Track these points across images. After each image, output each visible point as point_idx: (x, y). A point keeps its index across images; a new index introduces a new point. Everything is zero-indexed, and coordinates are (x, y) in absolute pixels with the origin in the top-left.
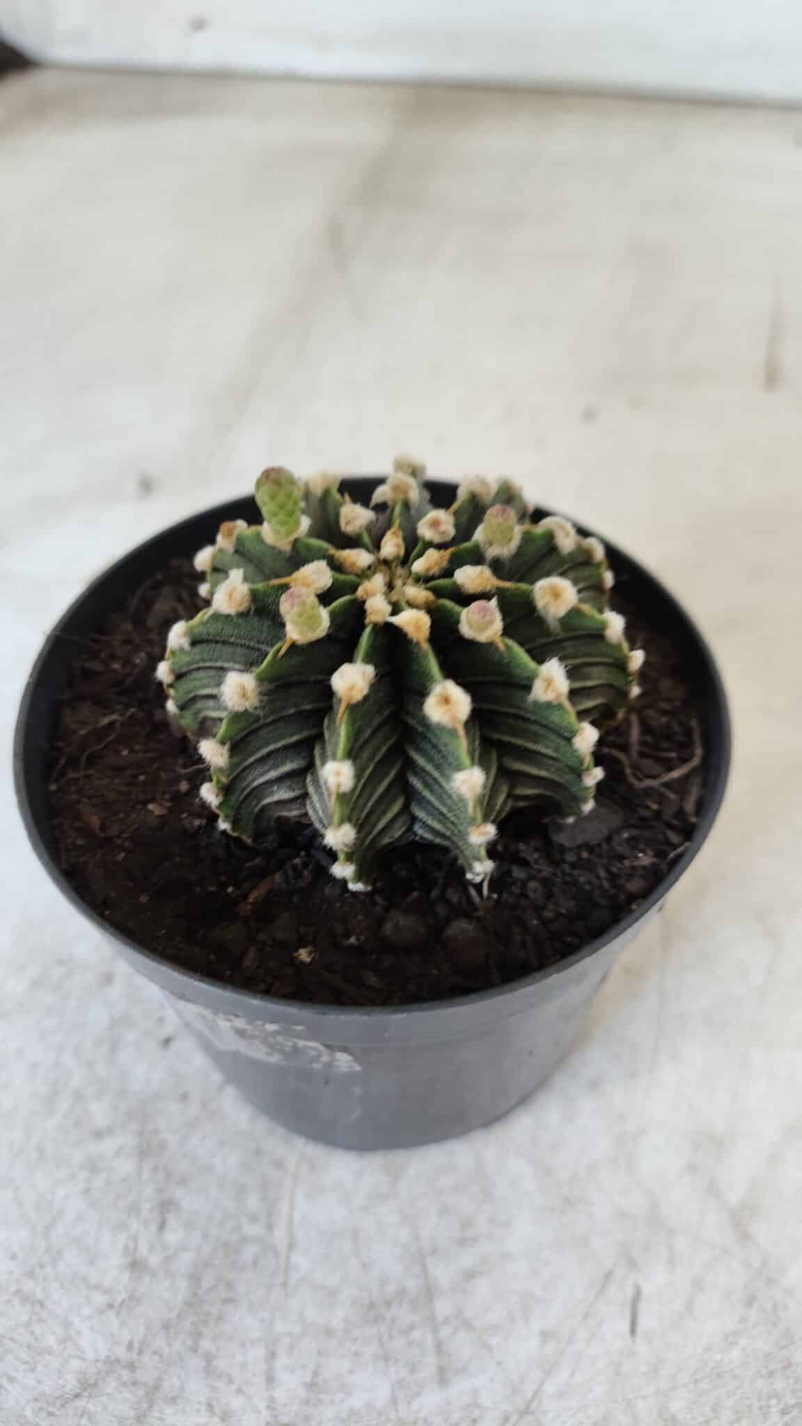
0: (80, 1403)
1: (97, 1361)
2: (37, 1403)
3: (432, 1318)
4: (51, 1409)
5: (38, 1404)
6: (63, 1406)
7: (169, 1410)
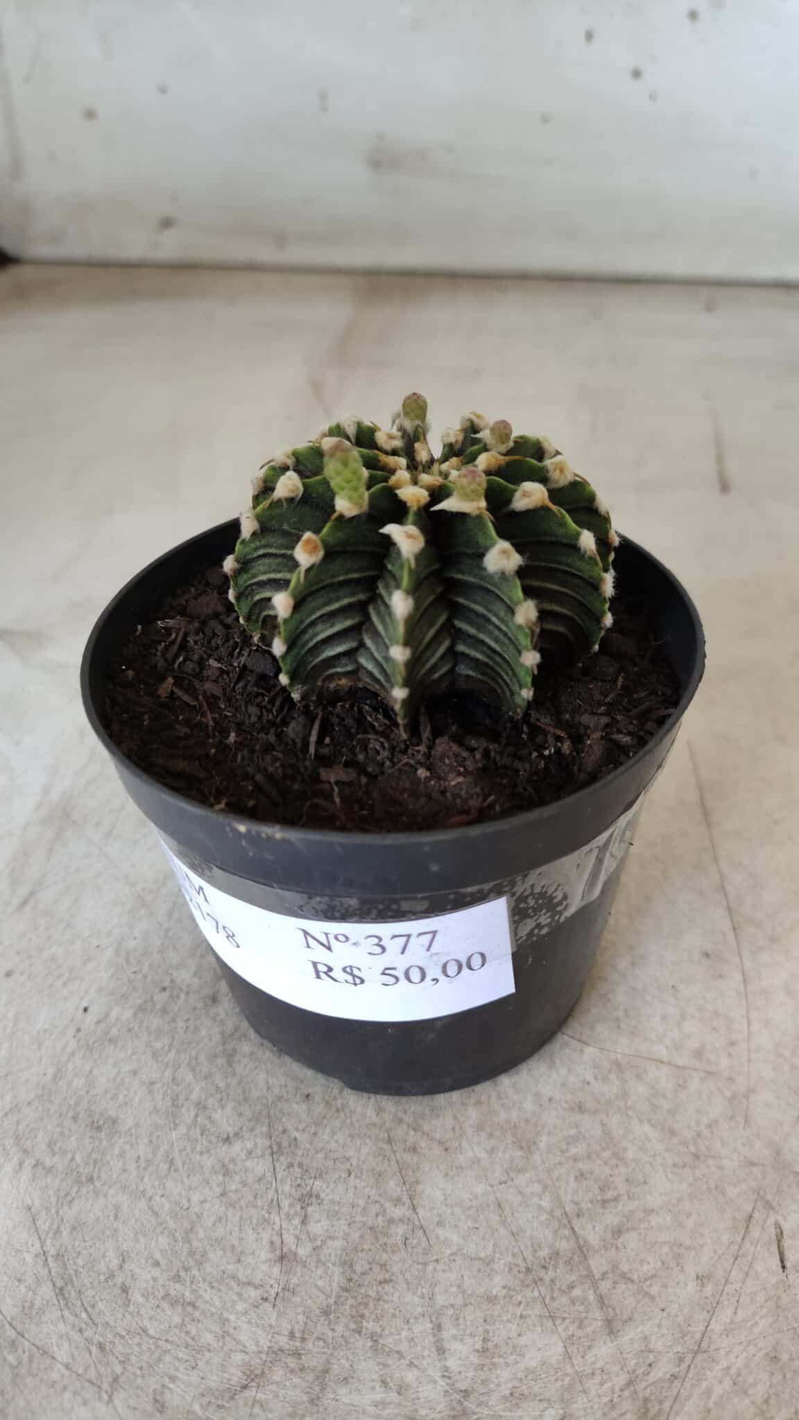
0: (250, 1393)
1: (261, 1352)
2: (205, 1398)
3: (590, 1275)
4: (220, 1402)
5: (207, 1399)
6: (232, 1398)
7: (343, 1391)
